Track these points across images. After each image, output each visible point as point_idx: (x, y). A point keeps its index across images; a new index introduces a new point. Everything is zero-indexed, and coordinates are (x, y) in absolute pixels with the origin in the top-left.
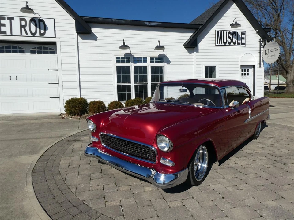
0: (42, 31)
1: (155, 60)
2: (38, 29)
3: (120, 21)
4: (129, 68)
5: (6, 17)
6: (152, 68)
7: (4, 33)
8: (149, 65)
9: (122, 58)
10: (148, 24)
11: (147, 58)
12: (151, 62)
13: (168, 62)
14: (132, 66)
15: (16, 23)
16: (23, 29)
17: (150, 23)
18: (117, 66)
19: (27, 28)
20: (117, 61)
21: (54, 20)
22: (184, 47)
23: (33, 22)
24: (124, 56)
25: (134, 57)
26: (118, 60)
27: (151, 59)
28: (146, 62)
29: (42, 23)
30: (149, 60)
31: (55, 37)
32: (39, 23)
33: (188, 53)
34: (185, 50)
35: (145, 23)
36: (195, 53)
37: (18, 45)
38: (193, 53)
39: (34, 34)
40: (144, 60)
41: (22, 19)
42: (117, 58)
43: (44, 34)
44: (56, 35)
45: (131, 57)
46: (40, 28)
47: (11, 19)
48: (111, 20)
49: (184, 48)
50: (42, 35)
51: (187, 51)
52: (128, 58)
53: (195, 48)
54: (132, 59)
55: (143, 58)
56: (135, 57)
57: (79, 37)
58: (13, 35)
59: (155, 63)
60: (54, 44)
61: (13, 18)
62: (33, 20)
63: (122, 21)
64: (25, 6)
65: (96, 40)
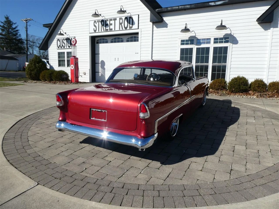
0: (131, 26)
1: (219, 41)
2: (129, 24)
3: (186, 6)
4: (191, 50)
5: (113, 19)
6: (215, 49)
7: (111, 30)
8: (212, 46)
9: (187, 41)
10: (212, 5)
11: (210, 39)
12: (215, 42)
13: (235, 41)
14: (194, 47)
15: (117, 22)
16: (121, 25)
17: (215, 3)
18: (181, 49)
19: (123, 25)
20: (182, 44)
21: (139, 15)
22: (257, 22)
23: (126, 19)
24: (188, 39)
25: (197, 39)
26: (183, 42)
27: (215, 39)
28: (209, 43)
29: (131, 19)
30: (212, 41)
31: (138, 29)
32: (130, 20)
33: (263, 30)
34: (259, 26)
35: (210, 4)
36: (272, 29)
37: (120, 37)
38: (270, 29)
39: (126, 28)
40: (208, 41)
41: (120, 19)
42: (182, 41)
43: (132, 27)
44: (139, 26)
45: (194, 39)
46: (130, 24)
47: (115, 19)
48: (178, 7)
49: (258, 24)
50: (131, 28)
51: (261, 28)
52: (192, 40)
53: (272, 24)
54: (195, 41)
55: (207, 39)
56: (199, 38)
57: (154, 26)
58: (116, 30)
59: (223, 43)
60: (137, 33)
61: (116, 19)
62: (126, 18)
63: (187, 6)
64: (120, 10)
65: (167, 27)
